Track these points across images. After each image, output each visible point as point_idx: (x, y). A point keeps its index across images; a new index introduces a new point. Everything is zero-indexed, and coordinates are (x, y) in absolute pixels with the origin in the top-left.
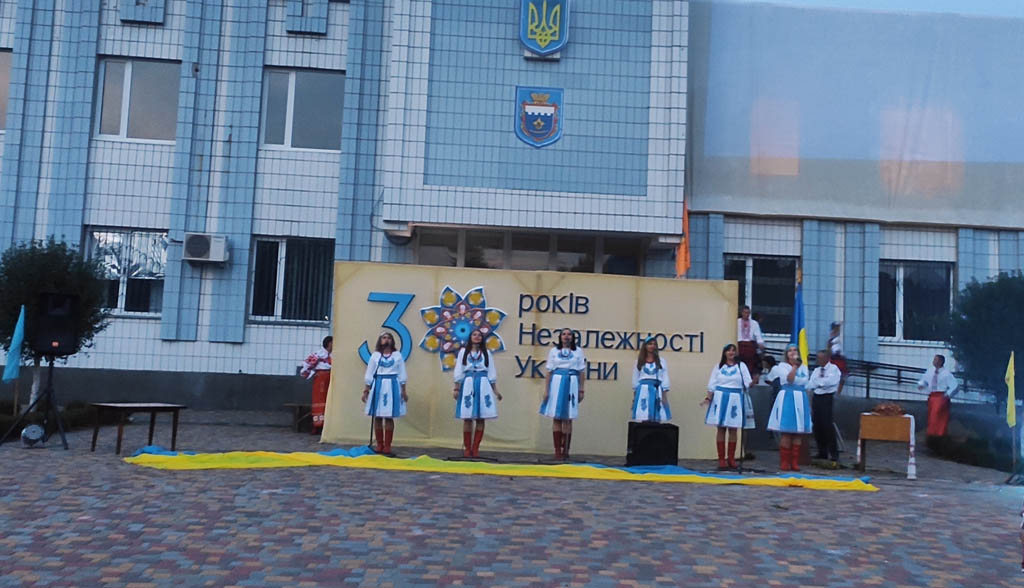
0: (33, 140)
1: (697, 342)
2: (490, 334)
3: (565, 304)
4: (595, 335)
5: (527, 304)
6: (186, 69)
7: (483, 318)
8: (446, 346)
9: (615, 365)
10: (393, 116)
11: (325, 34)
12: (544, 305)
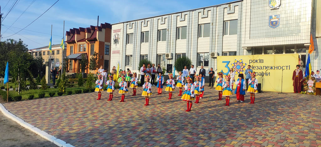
0: (190, 40)
1: (288, 67)
2: (244, 67)
3: (258, 61)
4: (264, 67)
5: (251, 62)
6: (211, 24)
7: (242, 65)
8: (236, 70)
9: (269, 73)
10: (243, 27)
11: (234, 13)
12: (254, 61)
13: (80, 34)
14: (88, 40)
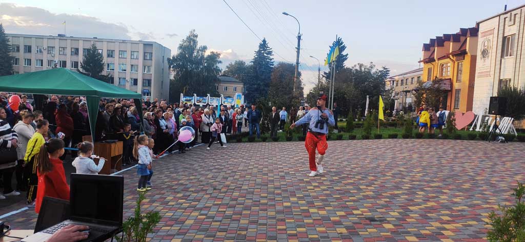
13: (443, 46)
14: (453, 56)
